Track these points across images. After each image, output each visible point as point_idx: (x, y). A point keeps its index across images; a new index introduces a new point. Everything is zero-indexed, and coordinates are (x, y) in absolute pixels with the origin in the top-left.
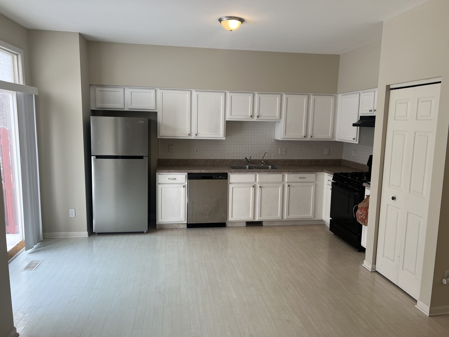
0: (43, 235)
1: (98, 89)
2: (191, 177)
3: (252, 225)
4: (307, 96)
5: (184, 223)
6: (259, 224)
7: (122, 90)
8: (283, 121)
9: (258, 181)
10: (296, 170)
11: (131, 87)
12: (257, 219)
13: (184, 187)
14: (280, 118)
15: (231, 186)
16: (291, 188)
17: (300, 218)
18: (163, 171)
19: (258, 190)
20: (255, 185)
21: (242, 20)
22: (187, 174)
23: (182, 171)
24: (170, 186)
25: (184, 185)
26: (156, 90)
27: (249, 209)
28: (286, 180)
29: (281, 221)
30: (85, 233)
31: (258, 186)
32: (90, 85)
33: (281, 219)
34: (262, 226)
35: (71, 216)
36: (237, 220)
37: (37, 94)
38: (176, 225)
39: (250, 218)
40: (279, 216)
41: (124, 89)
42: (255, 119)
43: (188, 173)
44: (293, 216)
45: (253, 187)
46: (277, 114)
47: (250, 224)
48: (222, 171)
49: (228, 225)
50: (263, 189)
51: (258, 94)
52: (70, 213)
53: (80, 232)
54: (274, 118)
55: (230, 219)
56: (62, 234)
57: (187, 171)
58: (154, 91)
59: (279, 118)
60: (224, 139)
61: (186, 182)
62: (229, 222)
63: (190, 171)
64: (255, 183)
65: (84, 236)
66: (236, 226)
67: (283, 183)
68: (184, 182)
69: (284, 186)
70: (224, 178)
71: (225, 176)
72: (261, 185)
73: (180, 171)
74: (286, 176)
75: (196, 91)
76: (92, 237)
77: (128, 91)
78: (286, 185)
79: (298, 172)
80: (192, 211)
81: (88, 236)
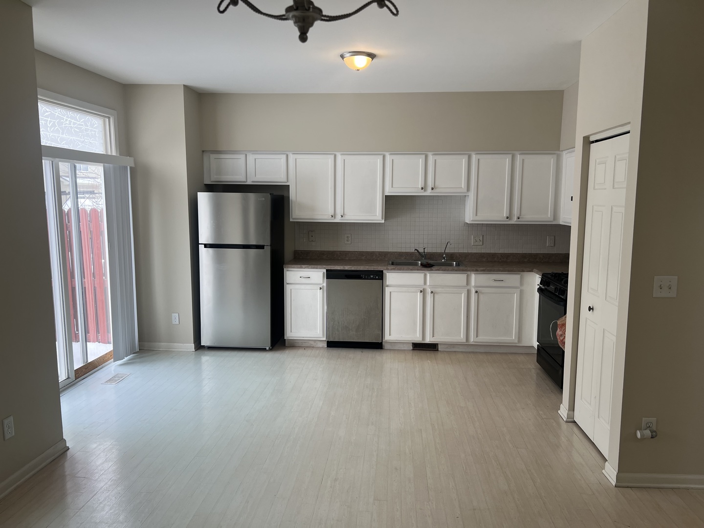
0: (140, 345)
1: (213, 156)
2: (331, 275)
3: (422, 349)
4: (510, 156)
5: (322, 339)
6: (432, 347)
7: (242, 157)
8: (472, 195)
9: (428, 283)
10: (488, 268)
11: (255, 152)
12: (428, 340)
13: (321, 288)
14: (468, 189)
15: (387, 291)
16: (481, 296)
17: (496, 341)
18: (293, 266)
19: (429, 298)
20: (424, 289)
21: (372, 56)
22: (325, 271)
23: (319, 266)
24: (303, 287)
25: (321, 286)
26: (287, 156)
27: (415, 324)
28: (473, 283)
29: (467, 345)
30: (192, 346)
31: (429, 291)
32: (203, 151)
33: (465, 341)
34: (438, 350)
35: (174, 323)
36: (398, 339)
37: (133, 165)
38: (312, 343)
39: (418, 338)
40: (462, 338)
41: (246, 155)
42: (429, 192)
43: (327, 270)
44: (484, 338)
45: (421, 292)
46: (463, 185)
47: (418, 347)
48: (375, 267)
49: (386, 346)
50: (436, 296)
51: (433, 155)
52: (173, 318)
53: (185, 344)
54: (459, 190)
55: (387, 337)
56: (163, 345)
57: (324, 266)
58: (284, 157)
59: (465, 190)
60: (383, 222)
61: (323, 282)
62: (386, 342)
63: (330, 267)
64: (425, 287)
65: (189, 350)
66: (397, 348)
67: (468, 287)
68: (322, 282)
69: (469, 292)
70: (377, 277)
71: (379, 276)
72: (433, 290)
73: (316, 266)
74: (473, 276)
75: (342, 154)
76: (199, 352)
77: (251, 158)
78: (473, 291)
79: (490, 271)
80: (332, 323)
81: (194, 350)
